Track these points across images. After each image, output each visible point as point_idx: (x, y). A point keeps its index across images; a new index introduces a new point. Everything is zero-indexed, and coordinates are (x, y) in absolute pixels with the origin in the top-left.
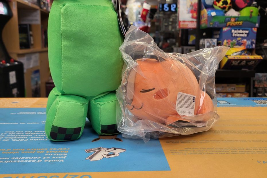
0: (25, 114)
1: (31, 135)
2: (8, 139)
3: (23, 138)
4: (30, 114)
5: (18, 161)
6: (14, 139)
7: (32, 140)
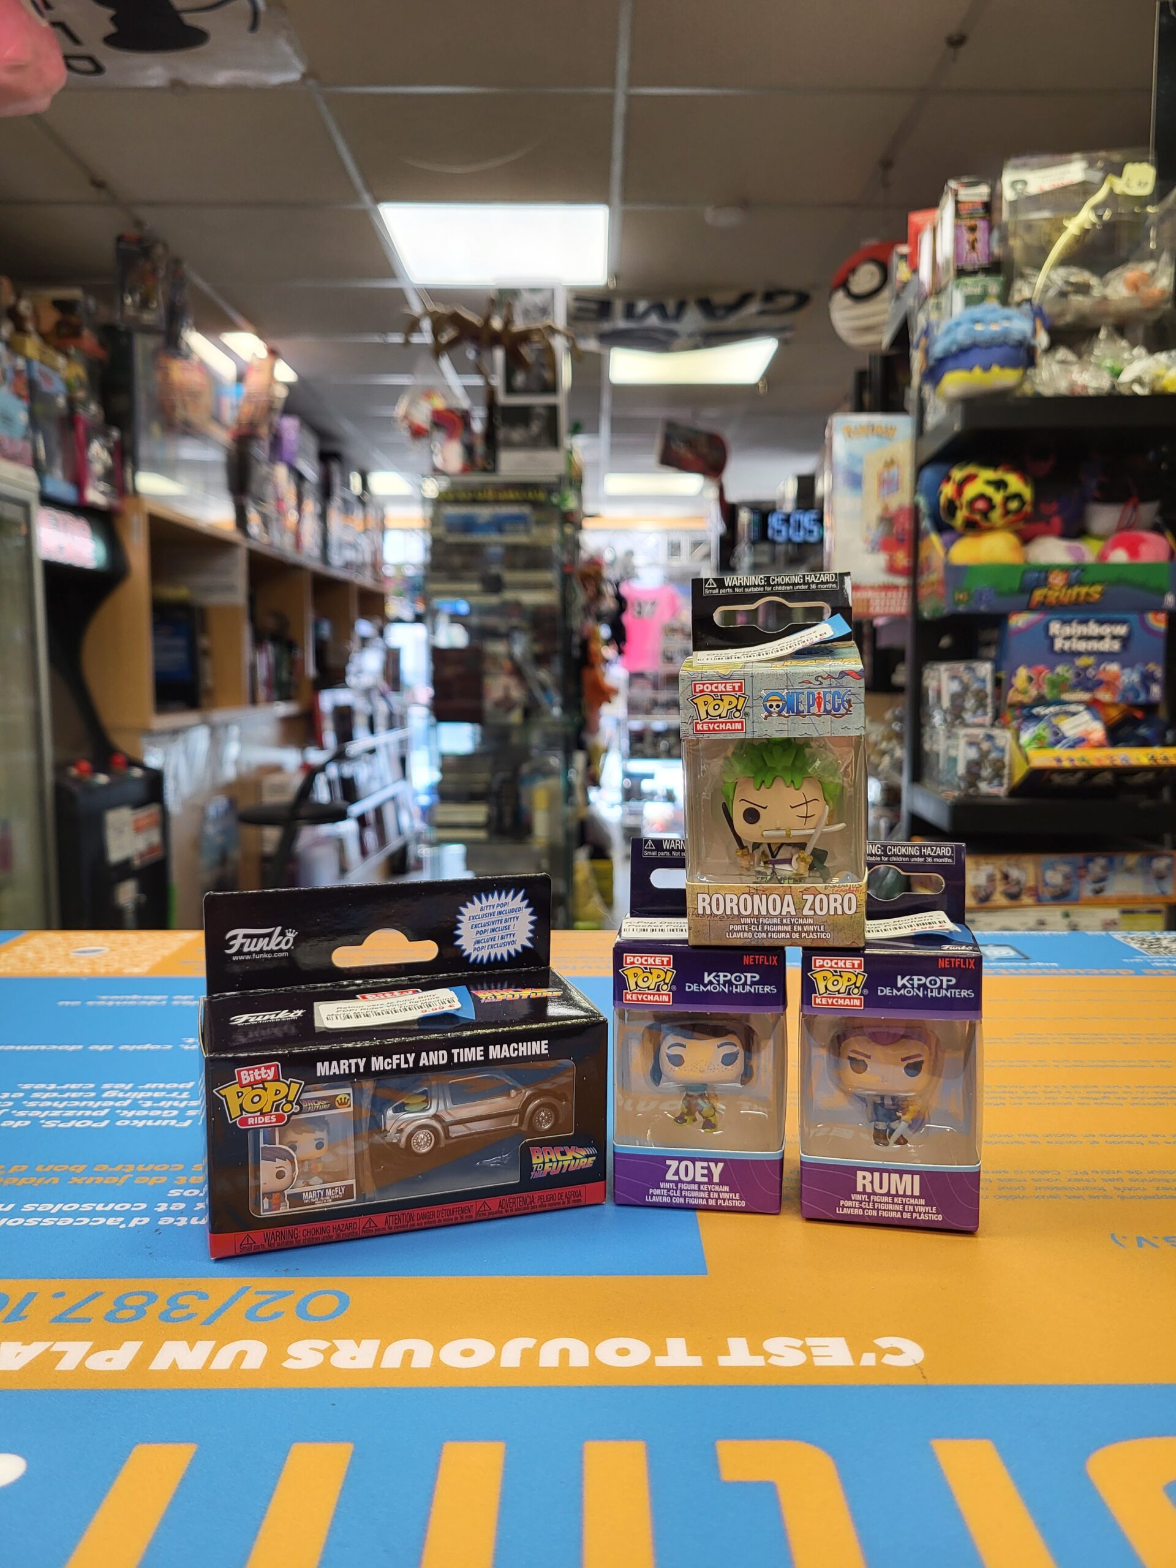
0: (118, 1003)
1: (126, 1103)
2: (25, 1118)
3: (88, 1113)
4: (144, 1003)
6: (48, 1118)
7: (128, 1126)
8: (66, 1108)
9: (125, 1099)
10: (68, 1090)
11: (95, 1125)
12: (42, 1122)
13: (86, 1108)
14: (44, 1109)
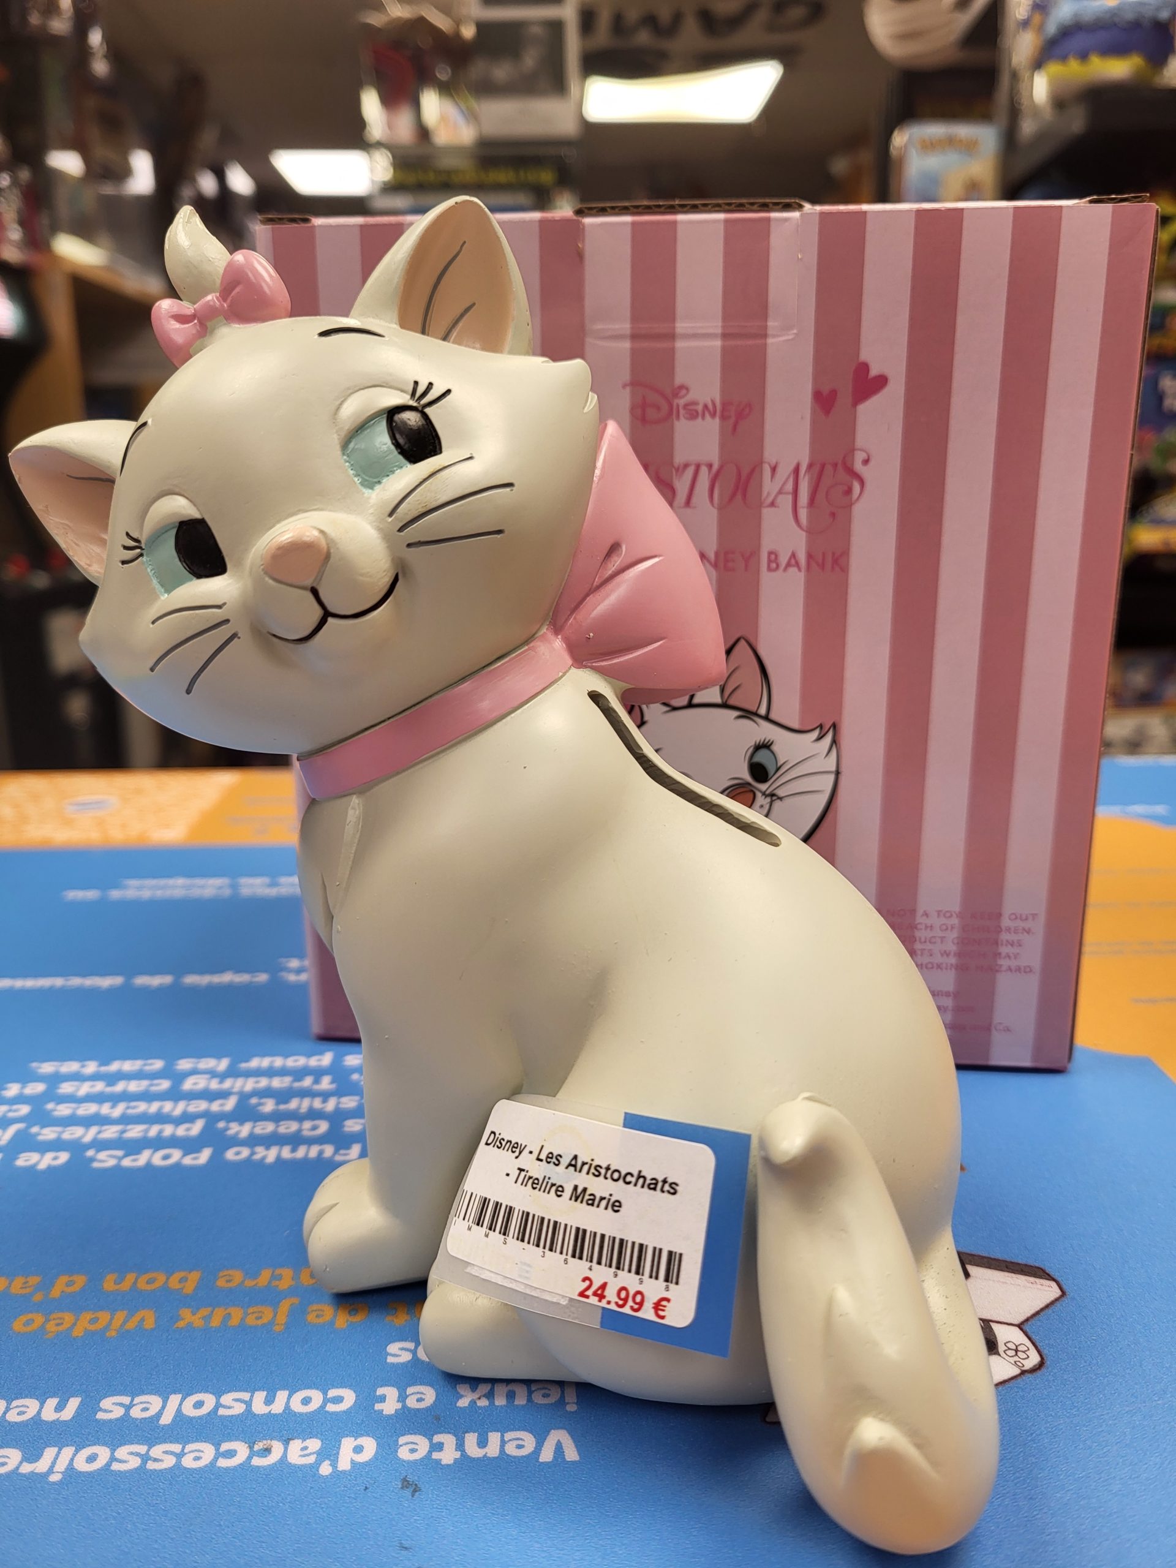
1: (230, 1104)
2: (57, 1145)
3: (168, 1130)
5: (163, 1457)
6: (101, 1145)
7: (248, 1161)
8: (126, 1120)
9: (224, 1095)
10: (121, 1076)
11: (188, 1161)
12: (90, 1153)
13: (160, 1118)
14: (87, 1122)
